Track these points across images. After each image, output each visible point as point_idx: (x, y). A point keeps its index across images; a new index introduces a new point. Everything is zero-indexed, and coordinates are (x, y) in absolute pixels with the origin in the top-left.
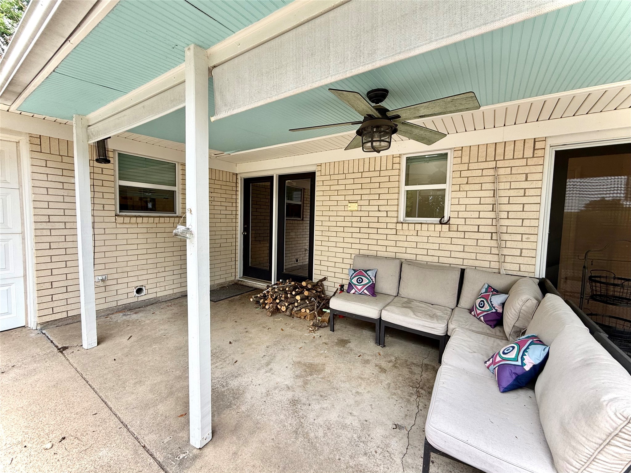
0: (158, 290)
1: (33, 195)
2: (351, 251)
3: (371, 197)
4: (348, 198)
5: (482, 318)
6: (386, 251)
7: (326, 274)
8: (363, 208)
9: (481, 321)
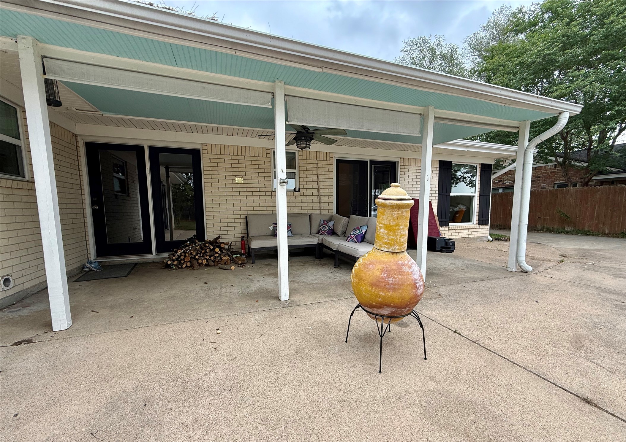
0: (24, 279)
2: (240, 213)
3: (253, 174)
4: (234, 174)
5: (326, 233)
6: (266, 210)
7: (220, 233)
8: (248, 182)
9: (326, 235)
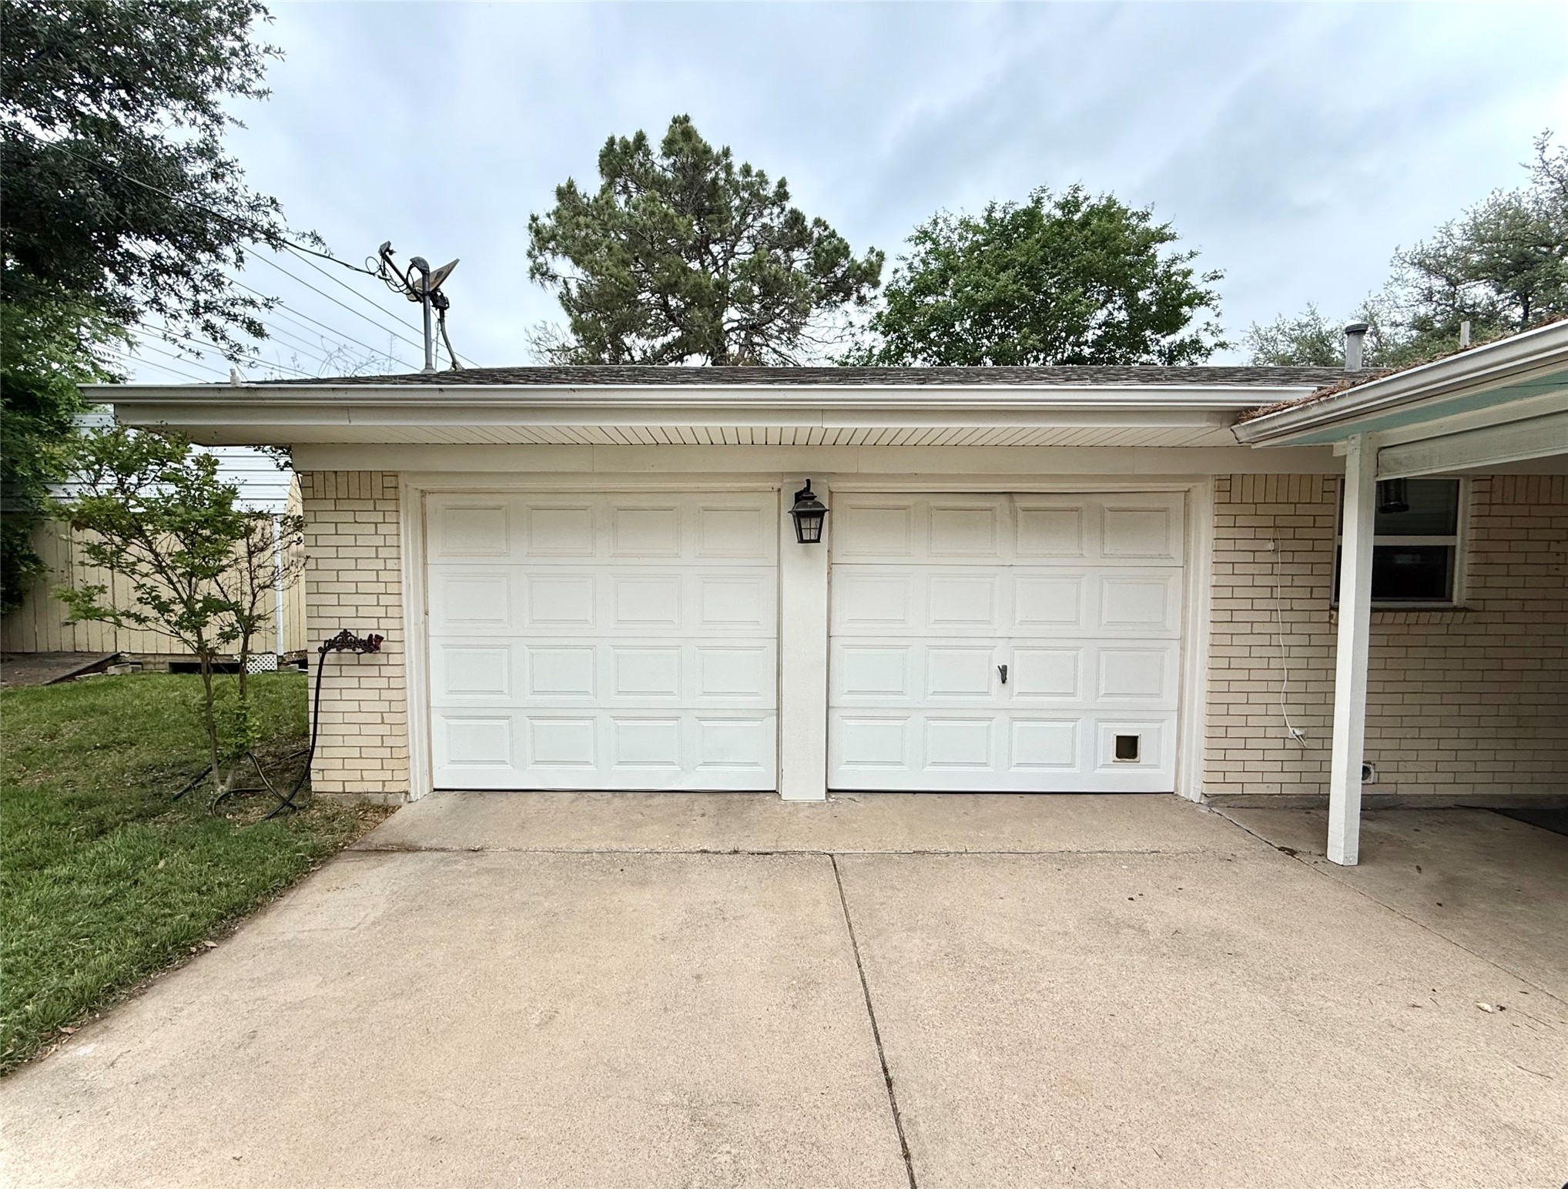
0: (1400, 778)
1: (1215, 577)
